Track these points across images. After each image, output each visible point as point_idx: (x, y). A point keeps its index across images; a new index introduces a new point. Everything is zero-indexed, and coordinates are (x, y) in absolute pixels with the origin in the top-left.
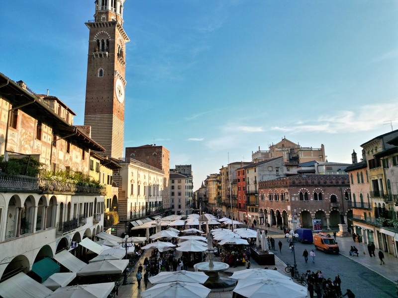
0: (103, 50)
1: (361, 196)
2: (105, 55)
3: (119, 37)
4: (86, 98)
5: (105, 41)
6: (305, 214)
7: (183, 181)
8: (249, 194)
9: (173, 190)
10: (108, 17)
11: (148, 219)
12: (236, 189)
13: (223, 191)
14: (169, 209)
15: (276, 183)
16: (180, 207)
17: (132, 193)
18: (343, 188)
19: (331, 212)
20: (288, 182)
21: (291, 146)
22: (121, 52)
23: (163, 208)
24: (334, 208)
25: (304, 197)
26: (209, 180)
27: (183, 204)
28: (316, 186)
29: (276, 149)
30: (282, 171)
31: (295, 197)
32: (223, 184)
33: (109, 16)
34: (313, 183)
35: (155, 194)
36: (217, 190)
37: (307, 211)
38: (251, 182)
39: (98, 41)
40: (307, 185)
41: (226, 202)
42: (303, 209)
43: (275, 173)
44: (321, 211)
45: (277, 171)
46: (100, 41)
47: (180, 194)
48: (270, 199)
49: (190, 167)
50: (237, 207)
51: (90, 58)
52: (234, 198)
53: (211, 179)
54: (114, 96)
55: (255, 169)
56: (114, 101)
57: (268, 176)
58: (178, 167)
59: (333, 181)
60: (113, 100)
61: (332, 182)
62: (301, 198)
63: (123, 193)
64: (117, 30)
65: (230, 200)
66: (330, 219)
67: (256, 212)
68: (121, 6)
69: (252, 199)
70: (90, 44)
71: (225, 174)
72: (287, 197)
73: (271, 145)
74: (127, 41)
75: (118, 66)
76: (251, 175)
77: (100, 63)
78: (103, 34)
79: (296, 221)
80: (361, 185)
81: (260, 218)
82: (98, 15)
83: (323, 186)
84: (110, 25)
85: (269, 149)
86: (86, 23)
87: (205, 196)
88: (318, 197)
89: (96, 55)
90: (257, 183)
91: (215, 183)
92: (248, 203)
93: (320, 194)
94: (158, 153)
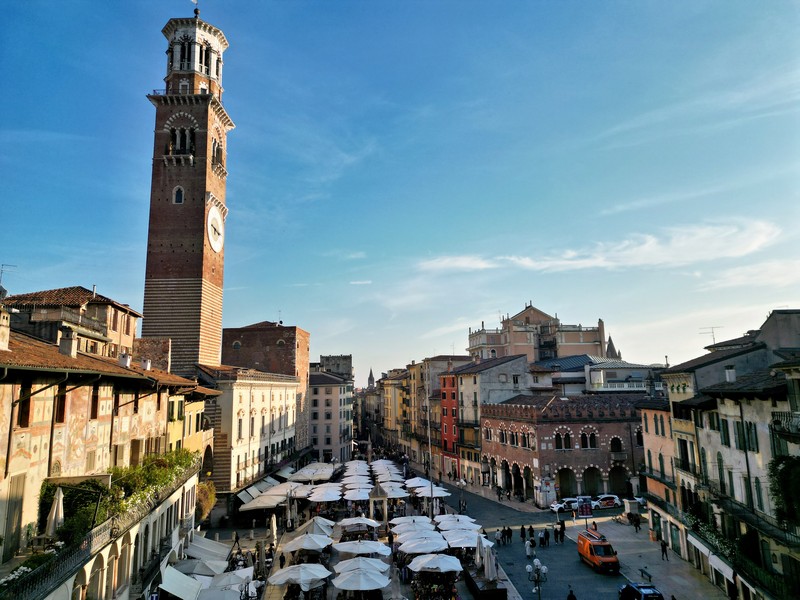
0: (183, 151)
1: (661, 458)
2: (187, 160)
3: (214, 122)
4: (149, 245)
5: (187, 132)
6: (565, 475)
7: (336, 390)
8: (463, 426)
9: (315, 408)
10: (193, 85)
11: (270, 480)
12: (438, 410)
13: (413, 410)
14: (307, 448)
15: (514, 412)
16: (328, 441)
17: (240, 437)
18: (633, 425)
19: (612, 469)
20: (535, 414)
21: (543, 320)
22: (219, 151)
23: (297, 449)
24: (616, 462)
25: (563, 441)
26: (386, 382)
27: (335, 436)
28: (585, 422)
29: (515, 328)
30: (525, 383)
31: (547, 442)
32: (413, 396)
33: (196, 83)
34: (580, 415)
35: (283, 427)
36: (402, 407)
37: (568, 469)
38: (468, 403)
39: (173, 131)
40: (569, 420)
41: (418, 432)
42: (561, 464)
43: (511, 385)
44: (594, 468)
45: (515, 380)
46: (177, 132)
47: (328, 416)
48: (502, 440)
49: (348, 358)
50: (440, 447)
51: (157, 165)
52: (435, 428)
53: (390, 382)
54: (206, 242)
55: (475, 378)
56: (205, 251)
57: (499, 393)
58: (326, 359)
59: (615, 411)
60: (202, 251)
61: (613, 414)
62: (558, 446)
63: (223, 440)
64: (211, 111)
65: (426, 429)
66: (609, 482)
67: (475, 460)
68: (218, 61)
69: (468, 435)
70: (158, 137)
71: (418, 377)
72: (533, 442)
73: (506, 318)
74: (229, 128)
75: (213, 182)
76: (467, 388)
77: (179, 175)
78: (183, 119)
79: (548, 488)
80: (659, 439)
81: (484, 473)
82: (172, 79)
83: (598, 422)
84: (197, 100)
85: (500, 327)
86: (149, 96)
87: (377, 411)
88: (588, 441)
89: (170, 160)
90: (479, 406)
91: (398, 391)
92: (461, 441)
93: (593, 436)
94: (287, 340)
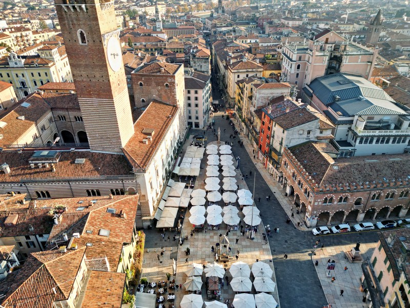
6: (324, 215)
7: (200, 91)
8: (272, 148)
9: (189, 101)
12: (259, 124)
13: (244, 106)
16: (197, 118)
18: (373, 192)
19: (352, 211)
20: (316, 189)
21: (338, 40)
25: (328, 201)
27: (201, 115)
28: (345, 192)
30: (314, 134)
37: (327, 212)
38: (277, 139)
40: (336, 192)
42: (324, 210)
44: (342, 211)
45: (309, 132)
47: (197, 106)
55: (284, 130)
60: (109, 81)
62: (325, 203)
63: (143, 197)
67: (276, 169)
69: (274, 155)
71: (249, 90)
72: (311, 199)
76: (278, 132)
77: (78, 20)
79: (313, 220)
81: (280, 177)
83: (352, 192)
88: (343, 200)
89: (67, 7)
91: (237, 84)
92: (270, 154)
93: (346, 198)
94: (170, 83)
